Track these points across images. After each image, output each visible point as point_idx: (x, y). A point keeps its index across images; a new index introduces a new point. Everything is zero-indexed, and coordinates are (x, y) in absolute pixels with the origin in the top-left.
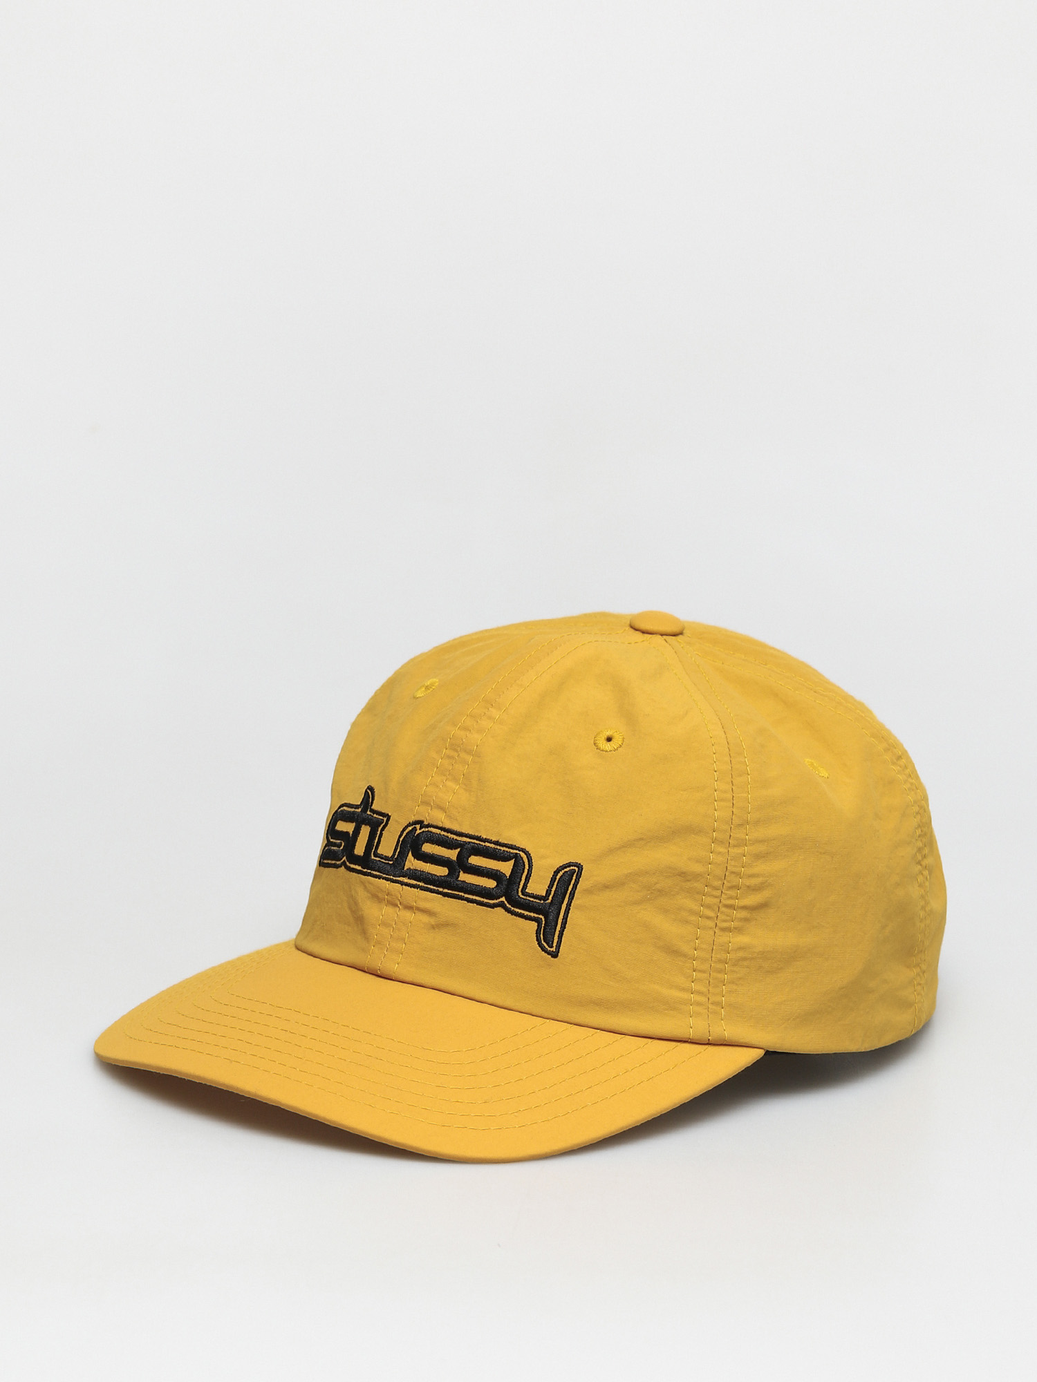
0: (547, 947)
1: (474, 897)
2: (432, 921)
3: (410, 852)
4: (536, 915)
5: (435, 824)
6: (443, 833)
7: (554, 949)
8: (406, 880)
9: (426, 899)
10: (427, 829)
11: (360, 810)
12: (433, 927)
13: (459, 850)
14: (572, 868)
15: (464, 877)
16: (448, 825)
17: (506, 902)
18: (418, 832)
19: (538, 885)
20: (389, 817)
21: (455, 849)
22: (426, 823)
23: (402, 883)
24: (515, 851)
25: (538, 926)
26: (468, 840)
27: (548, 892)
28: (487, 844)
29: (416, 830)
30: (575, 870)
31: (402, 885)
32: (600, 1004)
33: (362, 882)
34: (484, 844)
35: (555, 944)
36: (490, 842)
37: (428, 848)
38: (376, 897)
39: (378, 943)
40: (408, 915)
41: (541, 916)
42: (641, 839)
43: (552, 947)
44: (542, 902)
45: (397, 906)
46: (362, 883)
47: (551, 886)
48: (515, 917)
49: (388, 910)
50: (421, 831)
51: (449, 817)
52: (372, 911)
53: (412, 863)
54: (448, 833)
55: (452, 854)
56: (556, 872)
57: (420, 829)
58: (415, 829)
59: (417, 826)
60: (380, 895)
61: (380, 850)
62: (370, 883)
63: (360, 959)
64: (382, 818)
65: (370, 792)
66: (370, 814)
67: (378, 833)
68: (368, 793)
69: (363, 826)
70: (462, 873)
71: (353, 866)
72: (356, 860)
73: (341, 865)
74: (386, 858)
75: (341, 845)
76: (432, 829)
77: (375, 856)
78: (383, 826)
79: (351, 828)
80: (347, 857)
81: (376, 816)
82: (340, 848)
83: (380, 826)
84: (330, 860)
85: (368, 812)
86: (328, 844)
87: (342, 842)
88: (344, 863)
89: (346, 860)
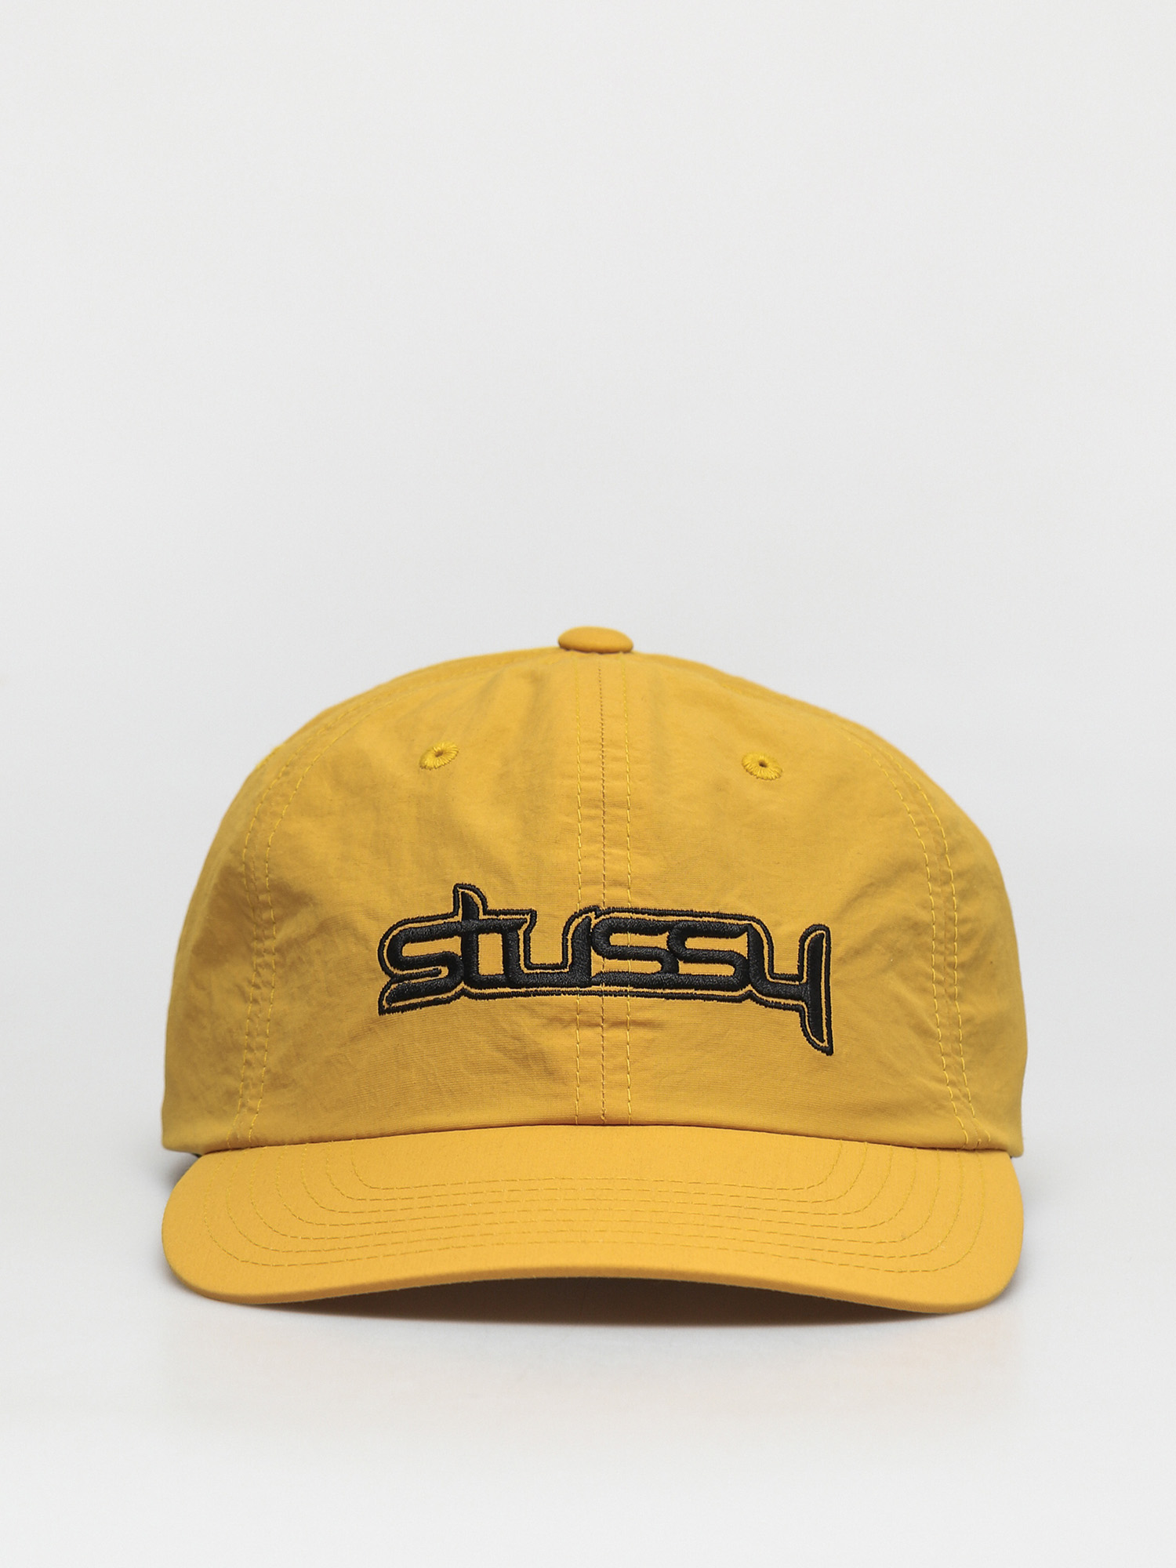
0: (817, 1042)
1: (711, 992)
2: (658, 1034)
3: (593, 951)
4: (796, 1003)
5: (619, 906)
6: (635, 916)
7: (826, 1044)
8: (603, 988)
9: (641, 1008)
10: (608, 916)
11: (459, 918)
13: (667, 933)
14: (818, 932)
15: (684, 968)
16: (640, 904)
17: (754, 991)
18: (594, 922)
19: (786, 962)
20: (533, 914)
21: (661, 934)
22: (603, 908)
23: (600, 994)
24: (746, 922)
25: (800, 1016)
26: (675, 918)
27: (801, 968)
28: (706, 919)
29: (591, 920)
30: (823, 934)
31: (600, 996)
32: (885, 1110)
33: (522, 1006)
34: (701, 920)
35: (825, 1037)
36: (707, 915)
37: (618, 940)
38: (559, 1021)
39: (584, 1080)
40: (620, 1034)
41: (801, 1003)
42: (872, 884)
43: (823, 1041)
44: (797, 983)
45: (598, 1025)
47: (801, 960)
48: (771, 1009)
49: (588, 1034)
50: (598, 920)
51: (639, 893)
52: (559, 1042)
53: (599, 964)
54: (643, 914)
55: (660, 941)
56: (803, 940)
57: (596, 918)
58: (588, 919)
59: (589, 914)
60: (566, 1017)
61: (535, 959)
62: (542, 1004)
63: (559, 1109)
64: (518, 917)
65: (466, 891)
66: (487, 917)
67: (521, 938)
68: (462, 893)
69: (480, 936)
70: (681, 964)
71: (488, 991)
72: (492, 982)
73: (457, 996)
74: (555, 966)
75: (440, 972)
76: (616, 914)
77: (529, 968)
78: (525, 926)
79: (453, 945)
80: (465, 984)
81: (502, 917)
82: (440, 976)
83: (520, 928)
84: (418, 998)
85: (482, 917)
86: (394, 978)
87: (439, 968)
88: (463, 992)
89: (466, 987)
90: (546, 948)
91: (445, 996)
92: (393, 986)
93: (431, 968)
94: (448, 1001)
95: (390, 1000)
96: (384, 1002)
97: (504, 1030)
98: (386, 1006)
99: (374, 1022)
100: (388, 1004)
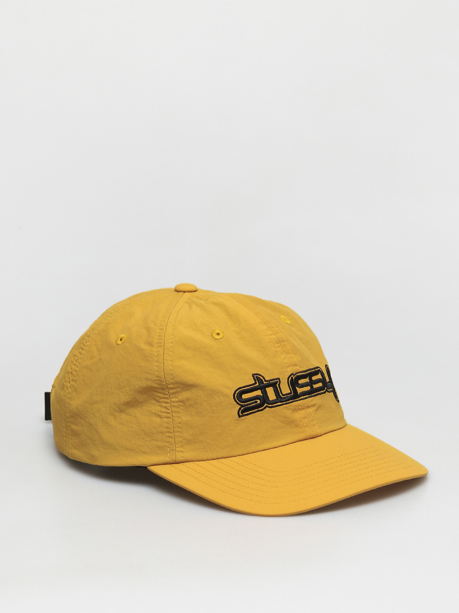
1: (321, 392)
2: (316, 408)
3: (296, 387)
4: (332, 389)
5: (297, 372)
8: (302, 397)
9: (312, 401)
10: (296, 376)
11: (258, 384)
12: (317, 410)
14: (327, 367)
15: (315, 386)
16: (301, 370)
17: (327, 389)
18: (294, 378)
20: (279, 379)
22: (294, 373)
23: (303, 399)
24: (318, 369)
26: (308, 372)
28: (313, 370)
37: (301, 382)
38: (295, 410)
39: (306, 426)
40: (309, 410)
45: (304, 409)
46: (286, 408)
47: (328, 376)
49: (303, 412)
51: (300, 366)
52: (297, 416)
53: (299, 390)
54: (302, 373)
55: (308, 380)
56: (326, 370)
58: (292, 378)
59: (292, 376)
60: (297, 408)
61: (284, 393)
62: (291, 406)
63: (303, 436)
64: (275, 381)
65: (257, 376)
66: (266, 382)
67: (278, 387)
68: (256, 377)
69: (266, 389)
70: (314, 385)
71: (274, 405)
72: (274, 402)
73: (265, 408)
74: (289, 394)
75: (257, 401)
76: (297, 374)
77: (283, 396)
78: (278, 383)
79: (259, 393)
80: (267, 404)
81: (271, 382)
82: (258, 403)
83: (277, 384)
84: (252, 410)
85: (264, 383)
86: (242, 406)
87: (257, 400)
88: (267, 406)
89: (267, 405)
90: (285, 389)
91: (261, 409)
92: (242, 408)
93: (254, 401)
94: (262, 410)
95: (243, 412)
96: (240, 414)
97: (281, 415)
98: (241, 415)
99: (238, 420)
100: (241, 414)
